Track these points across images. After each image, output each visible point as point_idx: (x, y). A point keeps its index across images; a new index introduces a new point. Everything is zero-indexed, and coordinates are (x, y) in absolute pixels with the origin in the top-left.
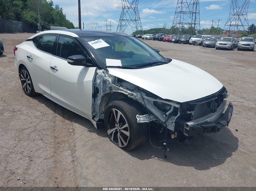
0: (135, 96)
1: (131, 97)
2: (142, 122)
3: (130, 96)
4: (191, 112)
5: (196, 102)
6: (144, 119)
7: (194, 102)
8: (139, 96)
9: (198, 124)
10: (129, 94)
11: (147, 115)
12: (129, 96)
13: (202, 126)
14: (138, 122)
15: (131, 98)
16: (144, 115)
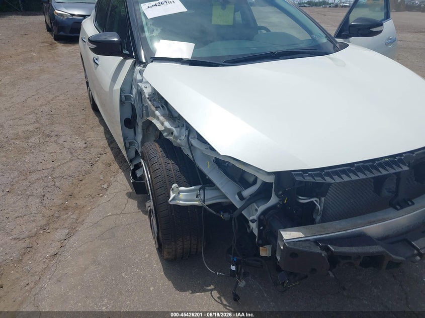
0: (176, 138)
1: (168, 137)
2: (181, 203)
3: (168, 135)
4: (313, 199)
5: (317, 175)
6: (189, 198)
7: (311, 175)
8: (183, 138)
9: (316, 242)
10: (166, 129)
11: (199, 187)
12: (165, 134)
13: (328, 250)
14: (171, 203)
15: (168, 140)
16: (193, 187)
